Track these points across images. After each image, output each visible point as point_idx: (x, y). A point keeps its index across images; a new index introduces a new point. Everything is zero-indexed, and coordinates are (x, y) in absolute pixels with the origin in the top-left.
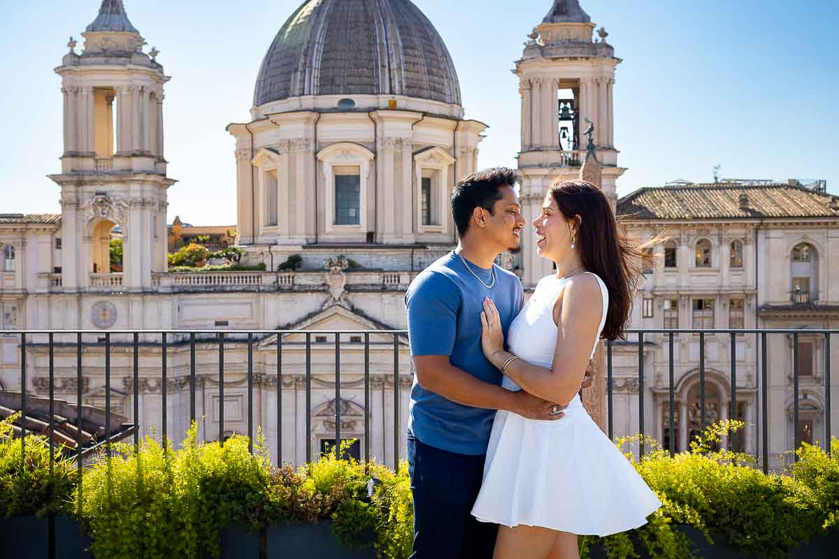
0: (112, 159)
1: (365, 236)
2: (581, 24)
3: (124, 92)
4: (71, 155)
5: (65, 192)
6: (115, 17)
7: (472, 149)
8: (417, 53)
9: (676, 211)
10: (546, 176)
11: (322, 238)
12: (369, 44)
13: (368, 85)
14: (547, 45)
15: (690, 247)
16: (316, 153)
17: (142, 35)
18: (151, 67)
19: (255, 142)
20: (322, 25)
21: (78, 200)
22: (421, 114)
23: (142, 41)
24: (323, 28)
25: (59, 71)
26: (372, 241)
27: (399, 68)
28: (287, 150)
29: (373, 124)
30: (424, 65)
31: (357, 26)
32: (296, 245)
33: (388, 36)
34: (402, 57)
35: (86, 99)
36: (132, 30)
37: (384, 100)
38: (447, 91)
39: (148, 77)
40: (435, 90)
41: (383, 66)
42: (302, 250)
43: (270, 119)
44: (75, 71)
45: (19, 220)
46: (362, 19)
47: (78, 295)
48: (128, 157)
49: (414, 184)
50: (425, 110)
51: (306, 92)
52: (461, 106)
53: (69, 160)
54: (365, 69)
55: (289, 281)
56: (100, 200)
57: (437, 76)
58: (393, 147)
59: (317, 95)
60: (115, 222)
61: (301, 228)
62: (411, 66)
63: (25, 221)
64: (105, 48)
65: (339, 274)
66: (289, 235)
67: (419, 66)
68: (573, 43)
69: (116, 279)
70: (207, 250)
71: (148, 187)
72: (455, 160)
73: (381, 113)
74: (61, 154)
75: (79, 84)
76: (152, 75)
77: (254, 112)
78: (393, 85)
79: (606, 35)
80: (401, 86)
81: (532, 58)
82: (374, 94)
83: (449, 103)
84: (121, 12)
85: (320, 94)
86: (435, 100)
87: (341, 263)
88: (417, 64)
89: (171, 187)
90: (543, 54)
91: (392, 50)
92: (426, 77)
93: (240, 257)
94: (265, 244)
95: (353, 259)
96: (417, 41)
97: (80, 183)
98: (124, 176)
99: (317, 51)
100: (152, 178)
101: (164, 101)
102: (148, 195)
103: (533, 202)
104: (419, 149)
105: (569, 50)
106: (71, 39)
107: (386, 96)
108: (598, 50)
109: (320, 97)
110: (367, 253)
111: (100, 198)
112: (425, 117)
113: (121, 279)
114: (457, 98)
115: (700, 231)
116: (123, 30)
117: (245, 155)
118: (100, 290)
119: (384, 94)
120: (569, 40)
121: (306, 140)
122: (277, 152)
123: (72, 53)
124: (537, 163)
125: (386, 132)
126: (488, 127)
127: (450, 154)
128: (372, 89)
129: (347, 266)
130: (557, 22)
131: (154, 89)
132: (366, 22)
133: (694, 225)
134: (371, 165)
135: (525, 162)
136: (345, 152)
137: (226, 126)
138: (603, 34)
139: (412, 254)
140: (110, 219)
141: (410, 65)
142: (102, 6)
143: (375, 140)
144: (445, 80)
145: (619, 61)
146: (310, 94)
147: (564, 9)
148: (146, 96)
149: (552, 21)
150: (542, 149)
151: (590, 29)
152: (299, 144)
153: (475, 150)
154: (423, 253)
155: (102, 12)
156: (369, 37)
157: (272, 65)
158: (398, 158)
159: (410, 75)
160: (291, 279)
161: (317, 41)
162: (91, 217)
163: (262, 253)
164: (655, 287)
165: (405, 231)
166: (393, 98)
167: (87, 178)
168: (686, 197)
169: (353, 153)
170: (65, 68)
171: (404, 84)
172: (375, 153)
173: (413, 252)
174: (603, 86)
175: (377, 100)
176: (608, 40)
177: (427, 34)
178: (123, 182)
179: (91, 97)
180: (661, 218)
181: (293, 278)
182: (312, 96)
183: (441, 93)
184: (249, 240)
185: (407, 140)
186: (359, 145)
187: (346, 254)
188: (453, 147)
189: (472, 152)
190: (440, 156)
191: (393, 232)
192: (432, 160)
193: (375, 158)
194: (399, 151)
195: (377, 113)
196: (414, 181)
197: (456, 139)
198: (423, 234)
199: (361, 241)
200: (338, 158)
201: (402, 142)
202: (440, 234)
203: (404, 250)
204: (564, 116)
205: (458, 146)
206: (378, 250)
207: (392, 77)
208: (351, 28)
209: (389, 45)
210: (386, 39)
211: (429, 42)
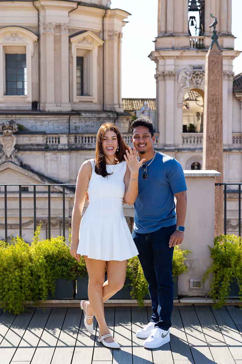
1: (31, 105)
7: (118, 33)
10: (177, 57)
22: (77, 3)
26: (36, 110)
29: (37, 11)
49: (70, 62)
58: (52, 30)
65: (10, 136)
72: (103, 42)
73: (44, 3)
87: (12, 127)
95: (22, 124)
103: (167, 78)
104: (75, 33)
110: (33, 119)
112: (79, 7)
124: (170, 46)
125: (47, 18)
126: (130, 14)
127: (99, 37)
129: (17, 130)
134: (35, 46)
135: (161, 46)
136: (14, 35)
139: (69, 119)
143: (39, 24)
150: (174, 35)
154: (78, 119)
158: (57, 41)
165: (63, 101)
169: (20, 35)
172: (38, 35)
173: (70, 117)
185: (65, 25)
186: (25, 28)
187: (16, 120)
188: (102, 31)
189: (118, 35)
190: (92, 39)
191: (54, 101)
192: (85, 42)
193: (39, 40)
194: (58, 34)
195: (40, 2)
196: (71, 59)
197: (104, 25)
198: (78, 103)
199: (27, 109)
200: (8, 39)
201: (61, 27)
202: (91, 103)
203: (63, 116)
204: (193, 8)
205: (106, 31)
206: (42, 116)
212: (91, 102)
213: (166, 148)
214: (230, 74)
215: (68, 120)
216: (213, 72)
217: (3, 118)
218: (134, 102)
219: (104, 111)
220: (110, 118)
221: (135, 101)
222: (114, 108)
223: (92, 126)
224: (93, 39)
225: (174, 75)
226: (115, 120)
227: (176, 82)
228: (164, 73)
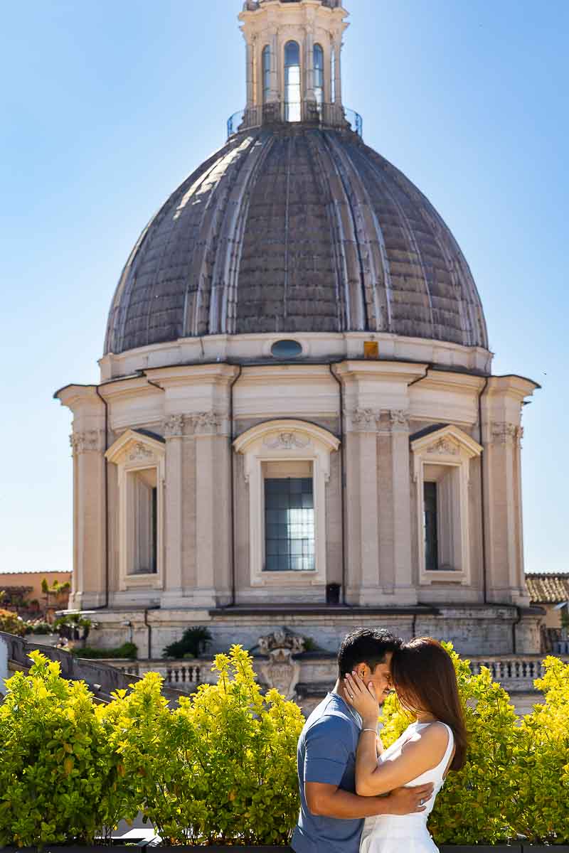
1: (324, 592)
7: (513, 427)
8: (411, 256)
11: (244, 595)
12: (326, 242)
13: (327, 315)
16: (232, 438)
19: (111, 418)
20: (238, 209)
22: (426, 366)
24: (241, 215)
26: (336, 602)
27: (381, 285)
28: (179, 433)
29: (338, 385)
30: (423, 278)
31: (301, 211)
32: (197, 609)
33: (360, 227)
34: (385, 264)
37: (355, 342)
38: (464, 324)
40: (443, 321)
41: (352, 281)
42: (209, 618)
43: (148, 378)
46: (310, 197)
49: (413, 495)
50: (428, 359)
51: (212, 328)
52: (487, 349)
54: (320, 288)
55: (191, 677)
57: (445, 296)
58: (374, 426)
59: (232, 334)
61: (205, 576)
62: (402, 279)
65: (287, 663)
66: (183, 589)
67: (415, 280)
70: (19, 618)
72: (481, 448)
73: (354, 366)
78: (370, 315)
80: (386, 316)
82: (335, 330)
83: (467, 345)
85: (238, 332)
86: (445, 339)
87: (291, 642)
88: (411, 276)
91: (367, 252)
92: (427, 300)
93: (86, 633)
94: (137, 608)
95: (309, 636)
96: (409, 236)
99: (232, 255)
104: (421, 429)
107: (358, 334)
109: (238, 337)
110: (332, 623)
112: (430, 372)
114: (482, 335)
117: (94, 441)
119: (356, 330)
121: (215, 415)
122: (159, 438)
125: (361, 399)
126: (538, 387)
127: (471, 436)
128: (333, 321)
129: (302, 649)
132: (317, 203)
134: (332, 462)
136: (286, 437)
137: (55, 390)
139: (413, 624)
141: (400, 278)
143: (342, 413)
144: (460, 303)
146: (219, 332)
152: (200, 422)
153: (516, 431)
154: (433, 622)
156: (324, 228)
157: (143, 280)
158: (384, 447)
159: (400, 296)
160: (194, 674)
161: (231, 237)
163: (130, 625)
165: (398, 582)
166: (373, 337)
169: (300, 438)
171: (390, 313)
172: (341, 436)
173: (415, 619)
175: (342, 342)
177: (424, 222)
181: (198, 671)
182: (225, 336)
183: (454, 326)
184: (97, 600)
185: (401, 414)
186: (312, 423)
187: (294, 626)
188: (478, 425)
189: (513, 433)
190: (457, 443)
191: (377, 583)
192: (441, 449)
193: (342, 446)
194: (386, 434)
195: (347, 366)
197: (483, 411)
198: (429, 585)
199: (316, 600)
200: (273, 447)
201: (391, 418)
202: (458, 587)
203: (399, 617)
205: (486, 424)
206: (351, 618)
207: (368, 300)
208: (291, 215)
209: (362, 243)
210: (356, 232)
211: (428, 236)
212: (458, 583)
215: (411, 626)
217: (263, 623)
218: (542, 583)
219: (487, 604)
220: (504, 620)
221: (544, 580)
222: (510, 597)
223: (465, 639)
224: (458, 441)
226: (514, 624)
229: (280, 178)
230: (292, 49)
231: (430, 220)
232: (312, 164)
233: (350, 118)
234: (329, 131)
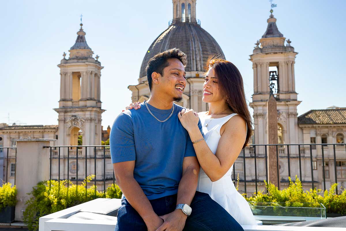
0: (79, 102)
2: (279, 38)
3: (84, 74)
4: (63, 100)
5: (60, 115)
6: (82, 43)
8: (208, 53)
9: (326, 120)
10: (264, 105)
12: (187, 50)
14: (263, 48)
15: (333, 137)
17: (92, 50)
18: (95, 63)
19: (139, 93)
20: (167, 43)
21: (65, 119)
23: (93, 53)
24: (168, 44)
25: (59, 66)
27: (200, 60)
29: (189, 84)
31: (182, 43)
33: (196, 46)
34: (202, 55)
35: (69, 77)
36: (88, 48)
37: (194, 74)
39: (94, 67)
41: (193, 59)
43: (145, 83)
44: (65, 66)
45: (41, 128)
46: (184, 40)
47: (64, 159)
48: (85, 100)
53: (62, 102)
56: (73, 119)
58: (197, 94)
60: (79, 128)
62: (206, 59)
63: (43, 128)
64: (77, 56)
68: (275, 46)
69: (80, 152)
71: (93, 113)
73: (192, 79)
74: (59, 100)
75: (66, 71)
76: (96, 66)
77: (139, 81)
78: (197, 67)
79: (290, 42)
80: (201, 67)
81: (257, 54)
82: (189, 71)
84: (84, 41)
89: (103, 113)
90: (262, 52)
91: (197, 52)
96: (208, 48)
97: (66, 112)
98: (83, 109)
100: (95, 109)
101: (101, 77)
102: (93, 116)
103: (259, 117)
105: (273, 50)
106: (64, 53)
107: (194, 72)
108: (287, 49)
111: (73, 118)
113: (81, 152)
115: (338, 130)
116: (85, 48)
117: (135, 99)
118: (73, 157)
119: (194, 71)
120: (274, 45)
123: (64, 59)
124: (260, 100)
125: (194, 87)
130: (268, 37)
131: (97, 72)
132: (186, 41)
133: (335, 127)
134: (188, 102)
135: (255, 100)
137: (128, 86)
138: (289, 42)
140: (77, 127)
142: (77, 39)
143: (190, 91)
145: (297, 53)
147: (271, 32)
148: (93, 75)
149: (266, 37)
150: (262, 93)
151: (283, 40)
155: (77, 41)
156: (187, 47)
158: (200, 99)
162: (70, 126)
164: (317, 155)
166: (198, 73)
167: (69, 110)
168: (332, 114)
170: (61, 65)
172: (190, 97)
174: (290, 65)
175: (190, 74)
176: (291, 45)
177: (213, 45)
178: (83, 111)
179: (71, 76)
180: (319, 124)
193: (190, 99)
194: (200, 95)
195: (190, 80)
196: (207, 109)
204: (273, 78)
207: (197, 64)
208: (180, 44)
209: (196, 50)
210: (195, 48)
211: (214, 48)
213: (259, 156)
214: (295, 114)
216: (271, 111)
225: (263, 115)
227: (264, 119)
228: (257, 114)
229: (178, 35)
230: (183, 5)
231: (215, 45)
232: (186, 32)
233: (197, 21)
234: (191, 24)
